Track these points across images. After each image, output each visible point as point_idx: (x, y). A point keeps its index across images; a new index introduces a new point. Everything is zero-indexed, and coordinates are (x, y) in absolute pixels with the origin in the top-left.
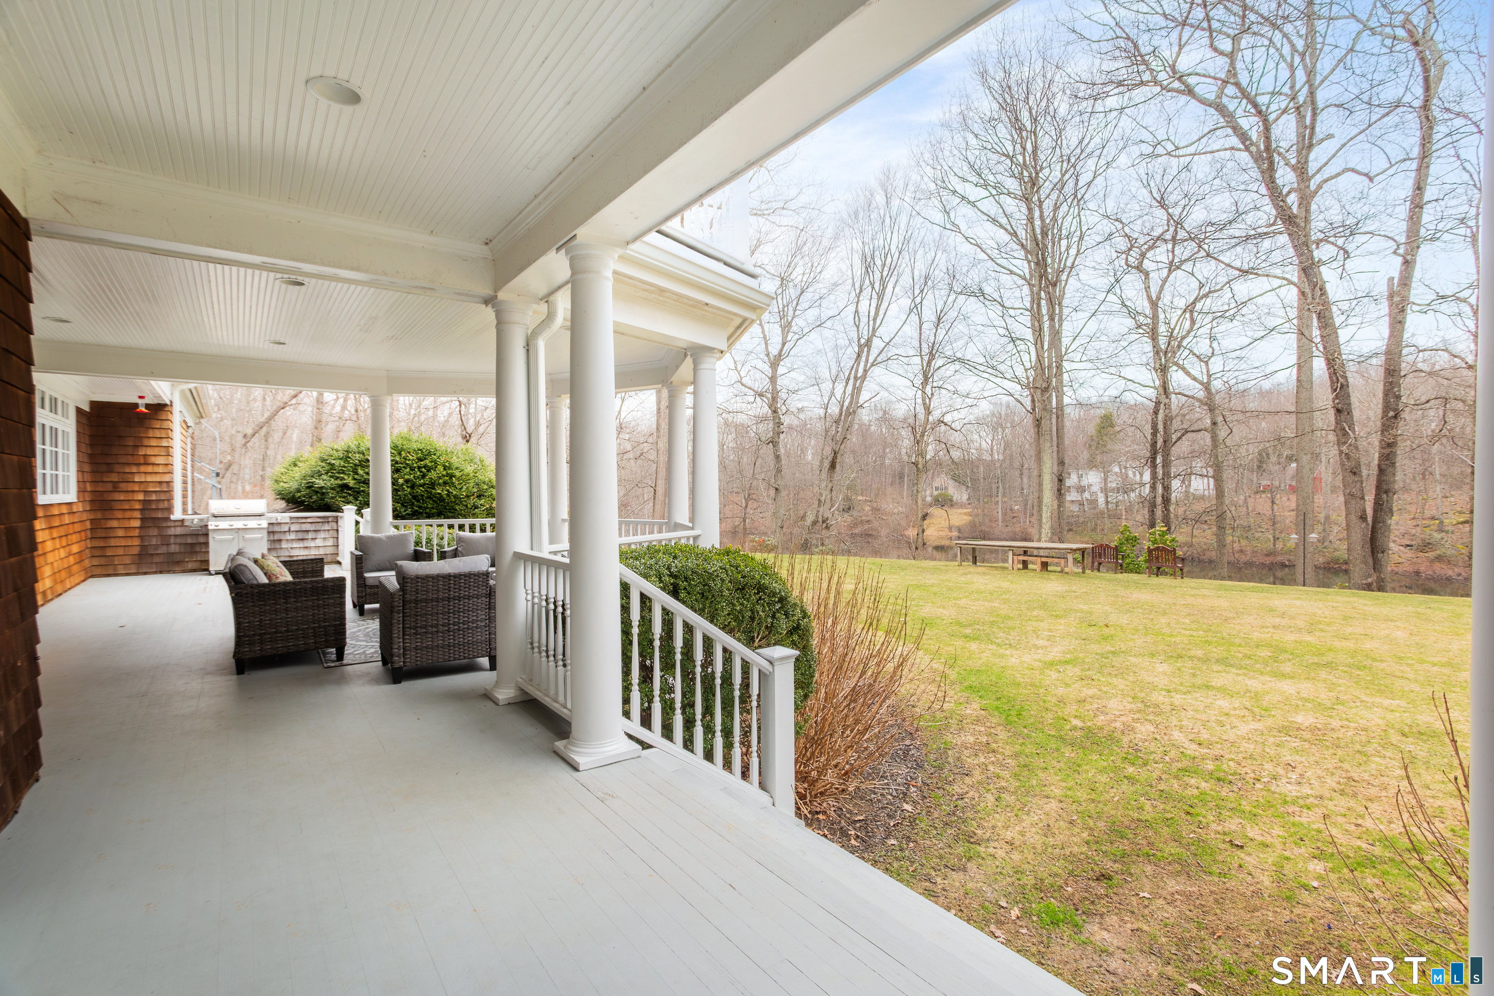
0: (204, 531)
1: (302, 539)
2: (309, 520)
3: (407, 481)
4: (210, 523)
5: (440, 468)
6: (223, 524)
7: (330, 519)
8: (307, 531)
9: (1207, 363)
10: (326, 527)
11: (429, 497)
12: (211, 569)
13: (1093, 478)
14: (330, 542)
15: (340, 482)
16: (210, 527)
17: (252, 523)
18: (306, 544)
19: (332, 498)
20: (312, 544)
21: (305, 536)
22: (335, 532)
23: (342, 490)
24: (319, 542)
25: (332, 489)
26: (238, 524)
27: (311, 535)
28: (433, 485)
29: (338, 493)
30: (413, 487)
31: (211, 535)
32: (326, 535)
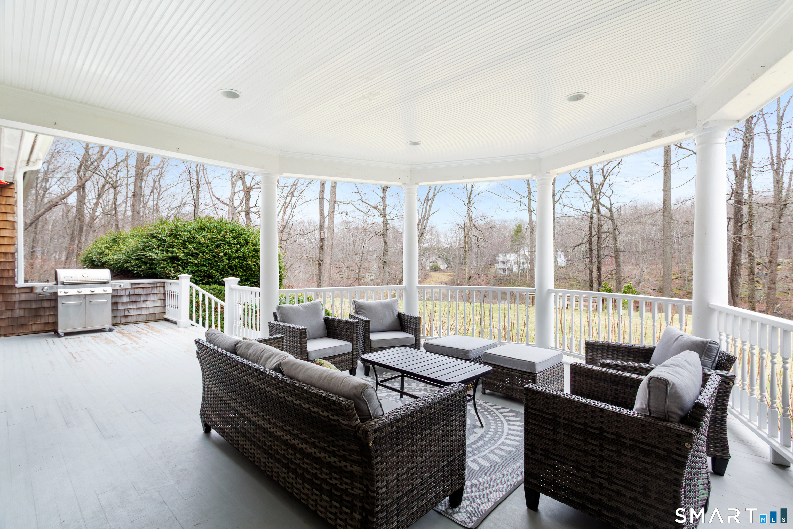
0: (53, 297)
1: (136, 302)
2: (141, 286)
3: (225, 255)
4: (59, 291)
5: (250, 244)
6: (72, 291)
7: (158, 285)
8: (140, 295)
9: (609, 198)
10: (155, 291)
11: (240, 268)
12: (60, 331)
13: (512, 257)
14: (158, 304)
15: (171, 255)
16: (59, 294)
17: (98, 290)
18: (139, 305)
19: (163, 268)
20: (144, 305)
21: (138, 299)
22: (162, 296)
23: (172, 262)
24: (149, 304)
25: (163, 260)
26: (86, 291)
27: (142, 298)
28: (244, 258)
29: (168, 263)
30: (229, 259)
31: (59, 300)
32: (155, 298)
